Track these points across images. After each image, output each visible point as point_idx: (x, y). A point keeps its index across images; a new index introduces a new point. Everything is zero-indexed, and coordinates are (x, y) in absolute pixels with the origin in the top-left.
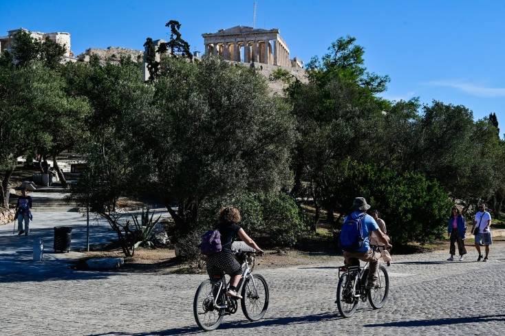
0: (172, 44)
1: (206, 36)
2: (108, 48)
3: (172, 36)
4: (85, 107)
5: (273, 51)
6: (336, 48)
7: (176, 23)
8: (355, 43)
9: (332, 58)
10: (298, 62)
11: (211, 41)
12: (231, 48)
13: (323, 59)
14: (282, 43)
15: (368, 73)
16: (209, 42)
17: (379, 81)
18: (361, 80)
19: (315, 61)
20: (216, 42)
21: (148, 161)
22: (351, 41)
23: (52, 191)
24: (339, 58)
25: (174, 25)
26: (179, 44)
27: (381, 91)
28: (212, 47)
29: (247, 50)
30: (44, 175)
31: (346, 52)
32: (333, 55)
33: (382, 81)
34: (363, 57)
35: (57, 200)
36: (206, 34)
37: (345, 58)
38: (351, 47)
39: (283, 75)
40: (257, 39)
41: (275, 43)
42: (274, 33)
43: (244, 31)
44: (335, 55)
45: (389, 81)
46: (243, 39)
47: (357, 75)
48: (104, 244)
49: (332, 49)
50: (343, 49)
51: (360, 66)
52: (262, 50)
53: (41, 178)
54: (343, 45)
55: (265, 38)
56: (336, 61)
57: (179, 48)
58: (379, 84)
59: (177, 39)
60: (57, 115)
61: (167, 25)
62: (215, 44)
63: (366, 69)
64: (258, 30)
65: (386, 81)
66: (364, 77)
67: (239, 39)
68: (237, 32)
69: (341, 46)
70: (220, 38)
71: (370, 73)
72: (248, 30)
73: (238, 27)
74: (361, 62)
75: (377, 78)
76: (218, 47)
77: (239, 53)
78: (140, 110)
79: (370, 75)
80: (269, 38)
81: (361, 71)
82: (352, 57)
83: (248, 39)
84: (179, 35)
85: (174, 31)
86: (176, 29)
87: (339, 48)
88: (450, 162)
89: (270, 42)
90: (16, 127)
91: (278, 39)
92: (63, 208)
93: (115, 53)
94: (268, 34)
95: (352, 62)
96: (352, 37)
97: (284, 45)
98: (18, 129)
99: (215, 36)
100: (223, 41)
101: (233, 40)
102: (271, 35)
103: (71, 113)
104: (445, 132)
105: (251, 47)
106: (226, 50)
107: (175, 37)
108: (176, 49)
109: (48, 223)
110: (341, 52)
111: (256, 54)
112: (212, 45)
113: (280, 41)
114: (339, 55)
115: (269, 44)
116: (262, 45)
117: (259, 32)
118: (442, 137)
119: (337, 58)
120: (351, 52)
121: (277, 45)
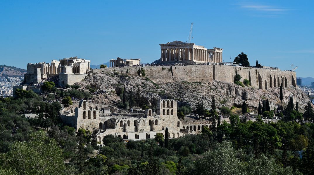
1: (162, 45)
20: (166, 48)
43: (178, 43)
64: (185, 43)
67: (176, 47)
94: (189, 46)
99: (166, 45)
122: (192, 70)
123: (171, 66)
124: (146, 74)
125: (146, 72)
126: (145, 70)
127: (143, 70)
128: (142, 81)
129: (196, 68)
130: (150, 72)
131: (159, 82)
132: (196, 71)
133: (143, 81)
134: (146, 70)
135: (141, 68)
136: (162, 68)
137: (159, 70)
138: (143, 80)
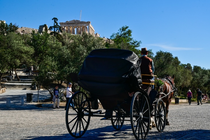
0: (55, 27)
2: (21, 27)
3: (54, 24)
4: (32, 50)
5: (88, 30)
6: (121, 30)
7: (56, 19)
8: (128, 29)
9: (120, 34)
10: (98, 35)
11: (63, 26)
12: (71, 29)
13: (116, 34)
14: (92, 27)
15: (133, 40)
17: (137, 43)
18: (131, 43)
19: (114, 35)
20: (65, 26)
21: (66, 69)
22: (127, 27)
23: (14, 82)
24: (123, 34)
25: (55, 19)
26: (57, 27)
27: (138, 47)
28: (63, 28)
29: (78, 30)
30: (10, 76)
31: (125, 32)
32: (120, 33)
33: (138, 43)
34: (131, 34)
35: (18, 85)
36: (61, 23)
37: (125, 34)
38: (127, 30)
39: (101, 40)
40: (82, 25)
41: (89, 27)
42: (88, 23)
43: (76, 22)
44: (121, 33)
45: (141, 43)
46: (76, 25)
47: (130, 41)
48: (43, 100)
49: (120, 31)
50: (124, 31)
51: (130, 37)
52: (84, 29)
53: (9, 77)
54: (124, 29)
55: (85, 25)
56: (121, 35)
57: (57, 29)
58: (138, 44)
59: (56, 25)
60: (22, 52)
61: (53, 19)
62: (65, 27)
63: (133, 38)
64: (82, 22)
65: (140, 43)
66: (132, 41)
67: (74, 25)
68: (73, 22)
69: (123, 29)
70: (67, 24)
71: (134, 40)
72: (78, 21)
73: (74, 20)
74: (131, 36)
75: (137, 42)
76: (66, 28)
77: (74, 31)
78: (63, 51)
79: (134, 41)
80: (86, 25)
81: (131, 39)
82: (127, 34)
83: (78, 25)
84: (57, 23)
85: (55, 22)
86: (56, 21)
87: (123, 30)
88: (166, 73)
89: (87, 26)
90: (7, 57)
91: (90, 25)
92: (20, 88)
93: (24, 29)
94: (86, 23)
95: (127, 35)
96: (127, 26)
97: (92, 28)
98: (8, 57)
99: (65, 24)
100: (68, 26)
101: (72, 25)
103: (26, 53)
104: (164, 62)
105: (79, 28)
106: (69, 29)
107: (56, 24)
108: (56, 29)
109: (17, 93)
110: (123, 32)
111: (81, 31)
112: (63, 27)
113: (91, 26)
114: (122, 33)
115: (86, 27)
116: (84, 28)
117: (82, 23)
118: (163, 64)
119: (122, 34)
120: (127, 32)
121: (90, 28)
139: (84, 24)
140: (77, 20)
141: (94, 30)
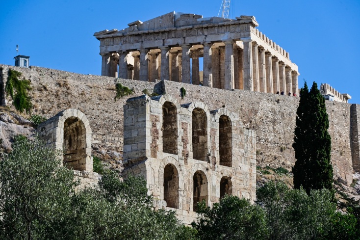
1: (105, 37)
11: (115, 48)
14: (267, 47)
16: (110, 49)
20: (125, 48)
36: (104, 32)
40: (209, 39)
41: (248, 46)
42: (243, 24)
43: (181, 22)
46: (180, 41)
55: (225, 36)
62: (123, 54)
64: (211, 20)
67: (171, 41)
68: (167, 26)
70: (132, 39)
72: (190, 20)
73: (171, 16)
80: (234, 35)
83: (190, 40)
91: (254, 37)
94: (233, 28)
99: (123, 36)
100: (138, 45)
101: (158, 43)
102: (238, 29)
111: (206, 72)
117: (213, 25)
122: (256, 112)
123: (157, 81)
124: (33, 102)
125: (37, 93)
126: (29, 82)
127: (17, 83)
128: (16, 132)
129: (276, 107)
130: (57, 96)
131: (104, 151)
132: (274, 122)
133: (17, 129)
134: (34, 84)
135: (10, 72)
136: (118, 86)
137: (103, 92)
138: (21, 127)
139: (222, 30)
140: (183, 16)
141: (294, 67)
